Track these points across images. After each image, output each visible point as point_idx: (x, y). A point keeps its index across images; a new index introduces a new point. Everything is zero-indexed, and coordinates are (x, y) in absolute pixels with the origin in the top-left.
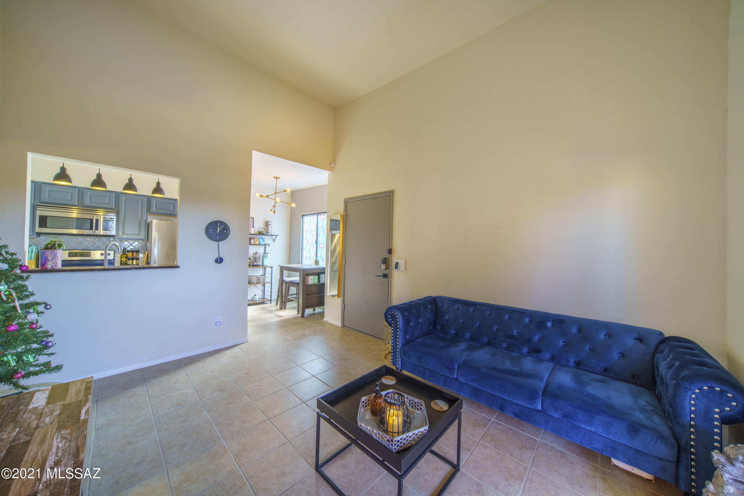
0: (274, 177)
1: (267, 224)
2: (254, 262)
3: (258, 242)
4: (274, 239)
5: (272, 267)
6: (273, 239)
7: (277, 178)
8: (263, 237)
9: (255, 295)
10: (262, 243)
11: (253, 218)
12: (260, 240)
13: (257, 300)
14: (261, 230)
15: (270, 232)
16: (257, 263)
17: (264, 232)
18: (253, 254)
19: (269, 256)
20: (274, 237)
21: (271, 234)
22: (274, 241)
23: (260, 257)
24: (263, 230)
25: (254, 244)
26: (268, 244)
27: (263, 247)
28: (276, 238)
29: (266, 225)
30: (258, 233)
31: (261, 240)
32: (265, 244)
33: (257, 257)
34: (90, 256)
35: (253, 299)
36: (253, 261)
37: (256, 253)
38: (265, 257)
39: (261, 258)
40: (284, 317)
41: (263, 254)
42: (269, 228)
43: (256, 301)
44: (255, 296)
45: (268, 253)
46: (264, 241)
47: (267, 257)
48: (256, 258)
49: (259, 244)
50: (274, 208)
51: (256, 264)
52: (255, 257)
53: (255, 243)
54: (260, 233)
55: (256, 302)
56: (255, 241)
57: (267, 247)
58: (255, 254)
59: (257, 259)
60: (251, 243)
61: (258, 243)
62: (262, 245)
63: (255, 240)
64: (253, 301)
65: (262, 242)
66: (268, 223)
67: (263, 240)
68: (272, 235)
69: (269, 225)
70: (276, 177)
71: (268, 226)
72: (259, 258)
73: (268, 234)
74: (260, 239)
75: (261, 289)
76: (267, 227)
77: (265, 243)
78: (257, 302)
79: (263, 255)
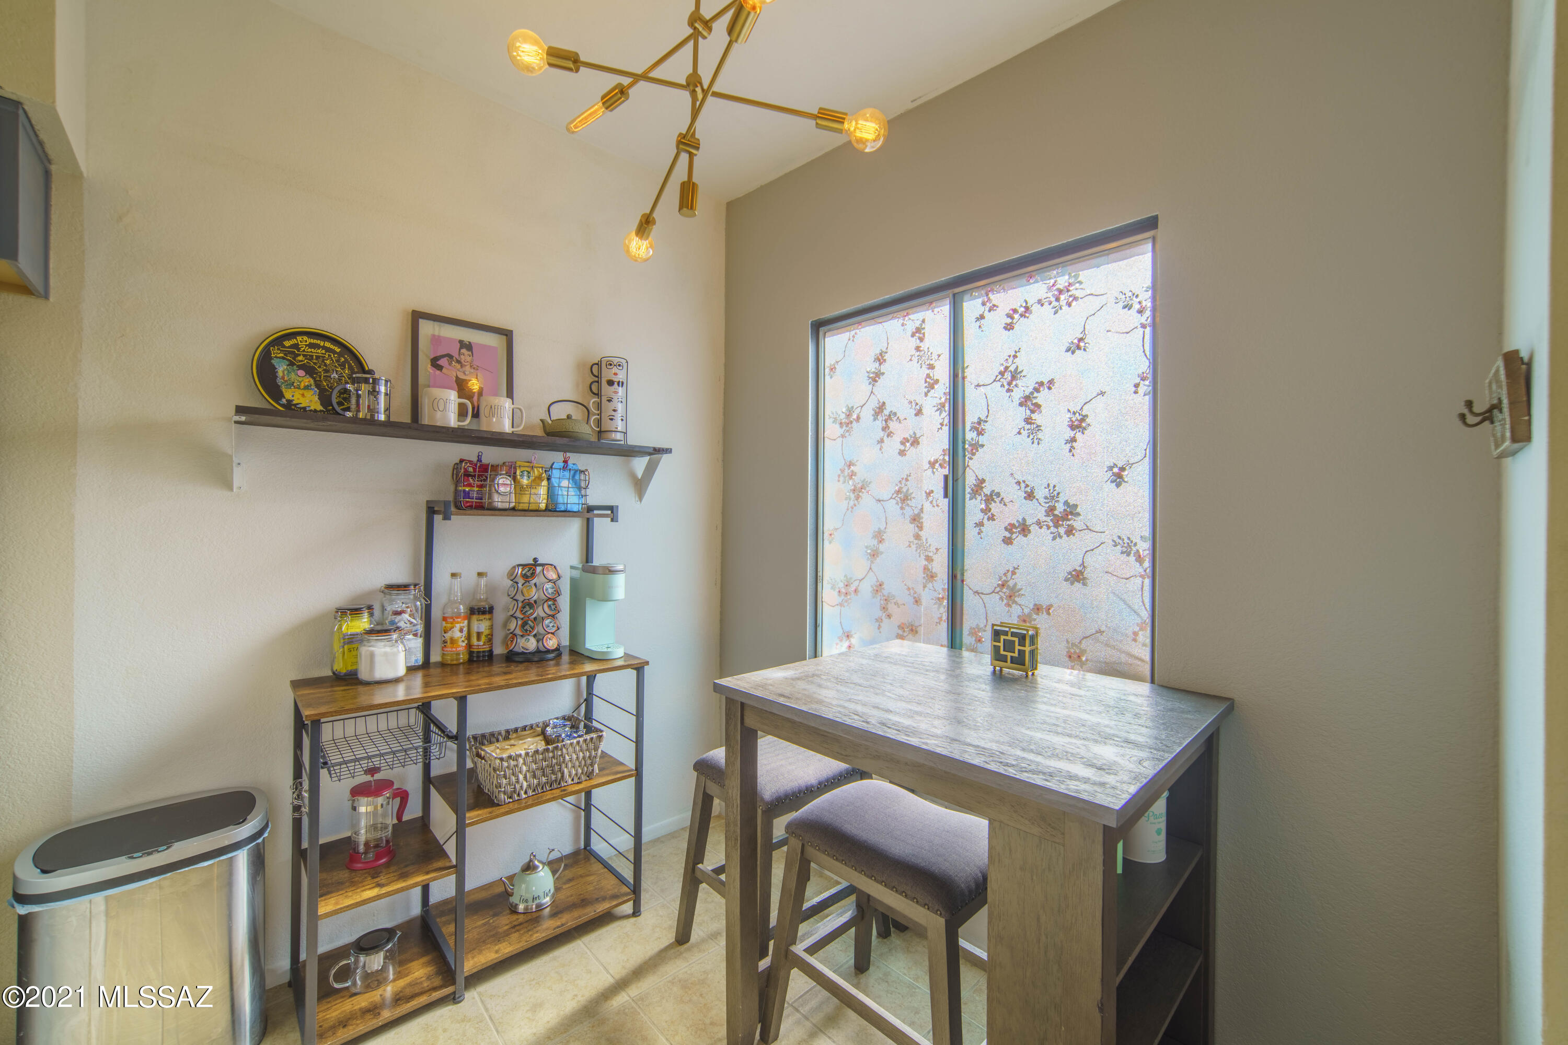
1: (599, 379)
2: (518, 632)
3: (543, 490)
4: (639, 474)
5: (640, 669)
6: (633, 476)
8: (579, 460)
10: (569, 498)
11: (508, 335)
12: (555, 481)
14: (560, 412)
15: (620, 426)
16: (539, 639)
17: (586, 430)
18: (511, 575)
19: (619, 585)
20: (640, 464)
21: (621, 445)
22: (640, 486)
23: (558, 593)
24: (577, 413)
25: (512, 510)
26: (611, 508)
27: (574, 527)
28: (650, 470)
29: (594, 388)
30: (539, 432)
31: (565, 483)
32: (590, 509)
33: (533, 594)
36: (513, 625)
37: (530, 572)
38: (592, 597)
39: (564, 602)
41: (577, 574)
42: (611, 406)
45: (609, 571)
46: (580, 488)
47: (605, 597)
48: (529, 605)
49: (550, 512)
50: (684, 157)
51: (531, 644)
52: (521, 598)
53: (525, 499)
54: (558, 437)
56: (520, 489)
57: (601, 525)
58: (525, 576)
59: (539, 612)
60: (496, 498)
61: (540, 496)
62: (563, 514)
63: (525, 481)
65: (572, 492)
66: (607, 374)
67: (579, 480)
68: (629, 452)
69: (611, 383)
71: (606, 390)
72: (553, 600)
73: (603, 444)
74: (556, 473)
76: (598, 395)
77: (592, 501)
79: (574, 583)
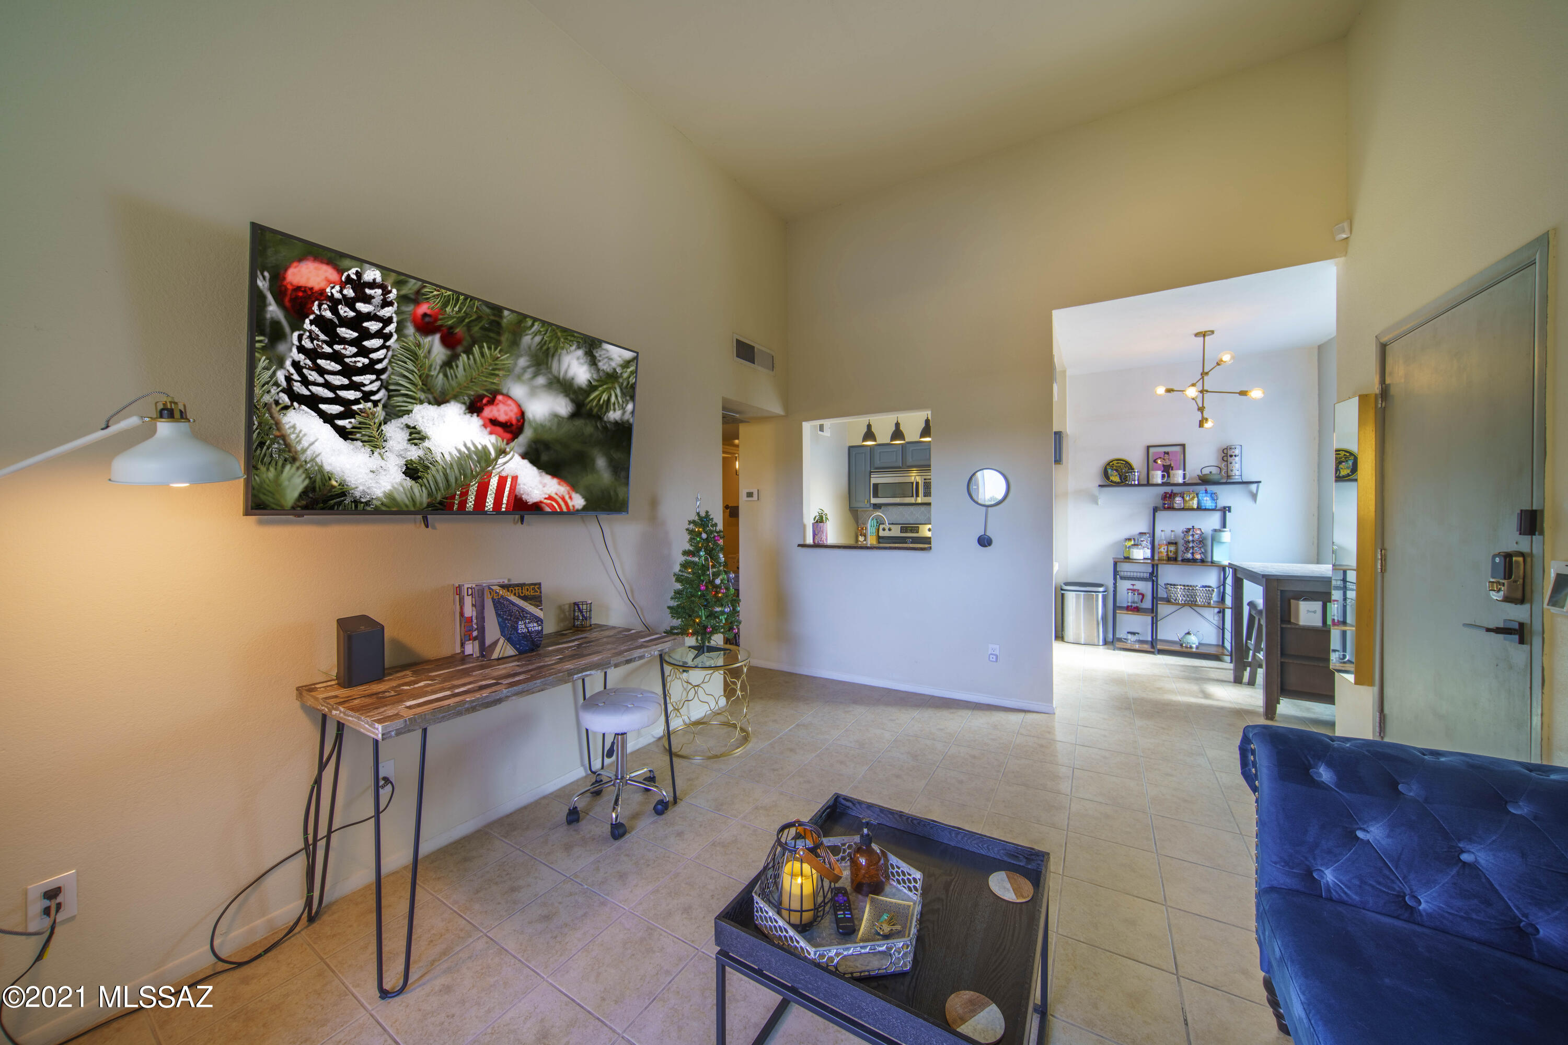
0: (1197, 335)
1: (1226, 455)
2: (1185, 551)
3: (1195, 501)
4: (1253, 492)
6: (1250, 493)
7: (1203, 335)
8: (1211, 488)
9: (1189, 633)
10: (1207, 502)
11: (1184, 446)
12: (1203, 499)
13: (1194, 646)
14: (1206, 471)
15: (1238, 473)
16: (1193, 554)
17: (1218, 477)
18: (1183, 532)
20: (1253, 487)
21: (1240, 480)
22: (1254, 497)
23: (1204, 539)
24: (1215, 471)
25: (1183, 509)
26: (1235, 507)
27: (1216, 515)
28: (1258, 490)
29: (1224, 459)
30: (1197, 482)
31: (1207, 499)
32: (1223, 509)
33: (1192, 539)
34: (918, 532)
35: (1182, 642)
36: (1183, 549)
37: (1188, 530)
38: (1217, 541)
39: (1207, 543)
40: (1218, 700)
41: (1214, 532)
42: (1234, 465)
43: (1191, 647)
44: (1188, 636)
46: (1217, 501)
48: (1189, 542)
49: (1199, 508)
51: (1189, 556)
52: (1187, 540)
53: (1188, 505)
54: (1205, 481)
55: (1189, 650)
56: (1186, 502)
57: (1229, 514)
59: (1193, 545)
60: (1177, 505)
61: (1196, 505)
62: (1206, 510)
63: (1187, 499)
64: (1181, 645)
65: (1212, 502)
66: (1230, 453)
67: (1214, 497)
68: (1244, 483)
69: (1231, 456)
70: (1201, 332)
71: (1230, 459)
73: (1229, 481)
74: (1201, 496)
75: (1215, 622)
76: (1226, 461)
77: (1222, 506)
78: (1194, 650)
79: (1213, 535)
